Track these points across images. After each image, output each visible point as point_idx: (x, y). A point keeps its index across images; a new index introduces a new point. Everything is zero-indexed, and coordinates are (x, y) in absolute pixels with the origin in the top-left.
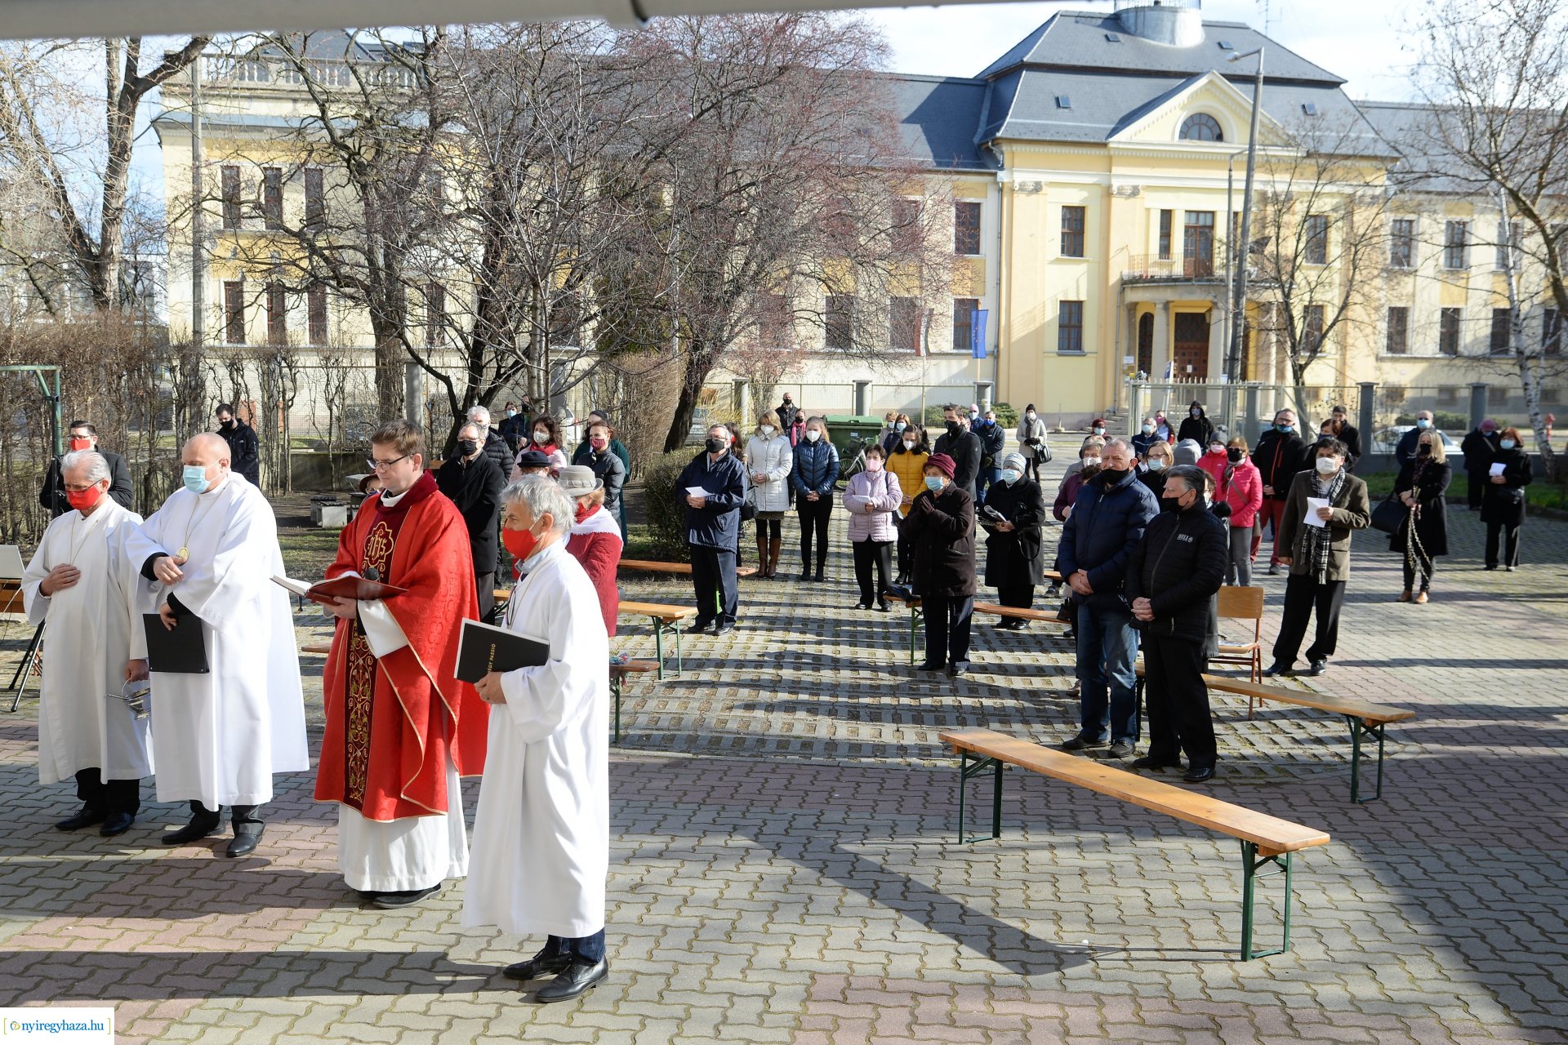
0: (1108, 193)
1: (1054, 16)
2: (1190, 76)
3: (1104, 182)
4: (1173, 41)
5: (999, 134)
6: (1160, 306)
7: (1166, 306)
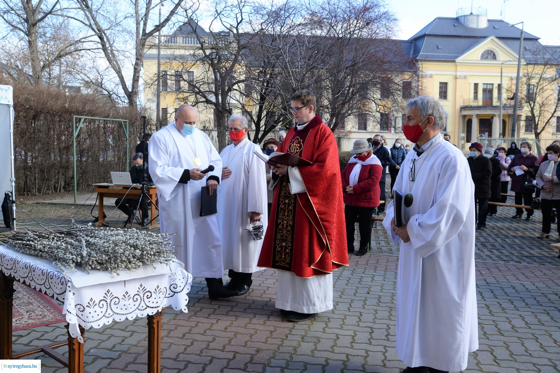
0: (456, 77)
1: (436, 19)
2: (485, 37)
3: (454, 73)
4: (478, 25)
5: (417, 58)
6: (474, 116)
7: (477, 116)
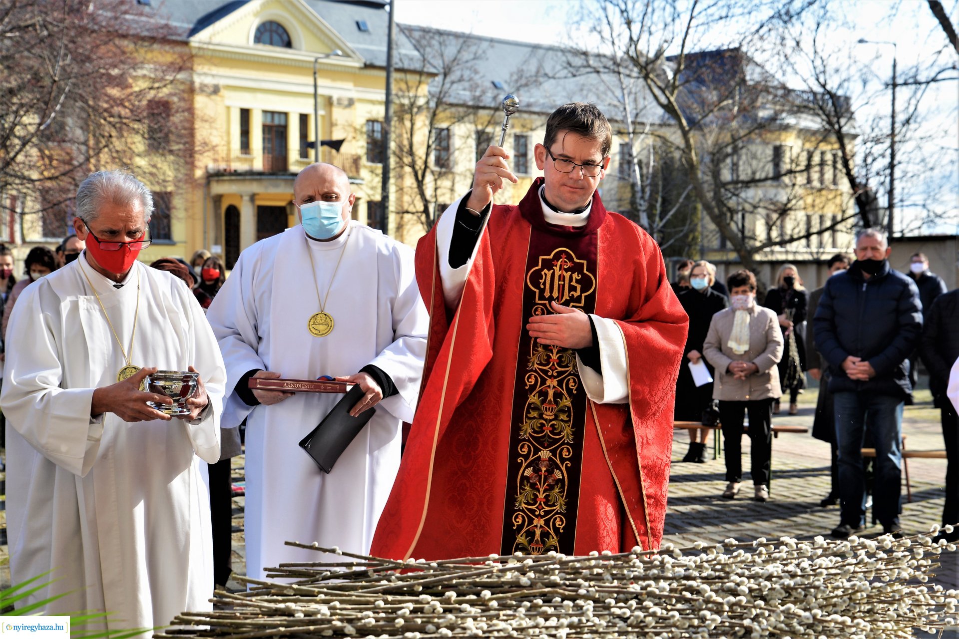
0: (191, 90)
3: (187, 79)
6: (246, 198)
7: (253, 198)
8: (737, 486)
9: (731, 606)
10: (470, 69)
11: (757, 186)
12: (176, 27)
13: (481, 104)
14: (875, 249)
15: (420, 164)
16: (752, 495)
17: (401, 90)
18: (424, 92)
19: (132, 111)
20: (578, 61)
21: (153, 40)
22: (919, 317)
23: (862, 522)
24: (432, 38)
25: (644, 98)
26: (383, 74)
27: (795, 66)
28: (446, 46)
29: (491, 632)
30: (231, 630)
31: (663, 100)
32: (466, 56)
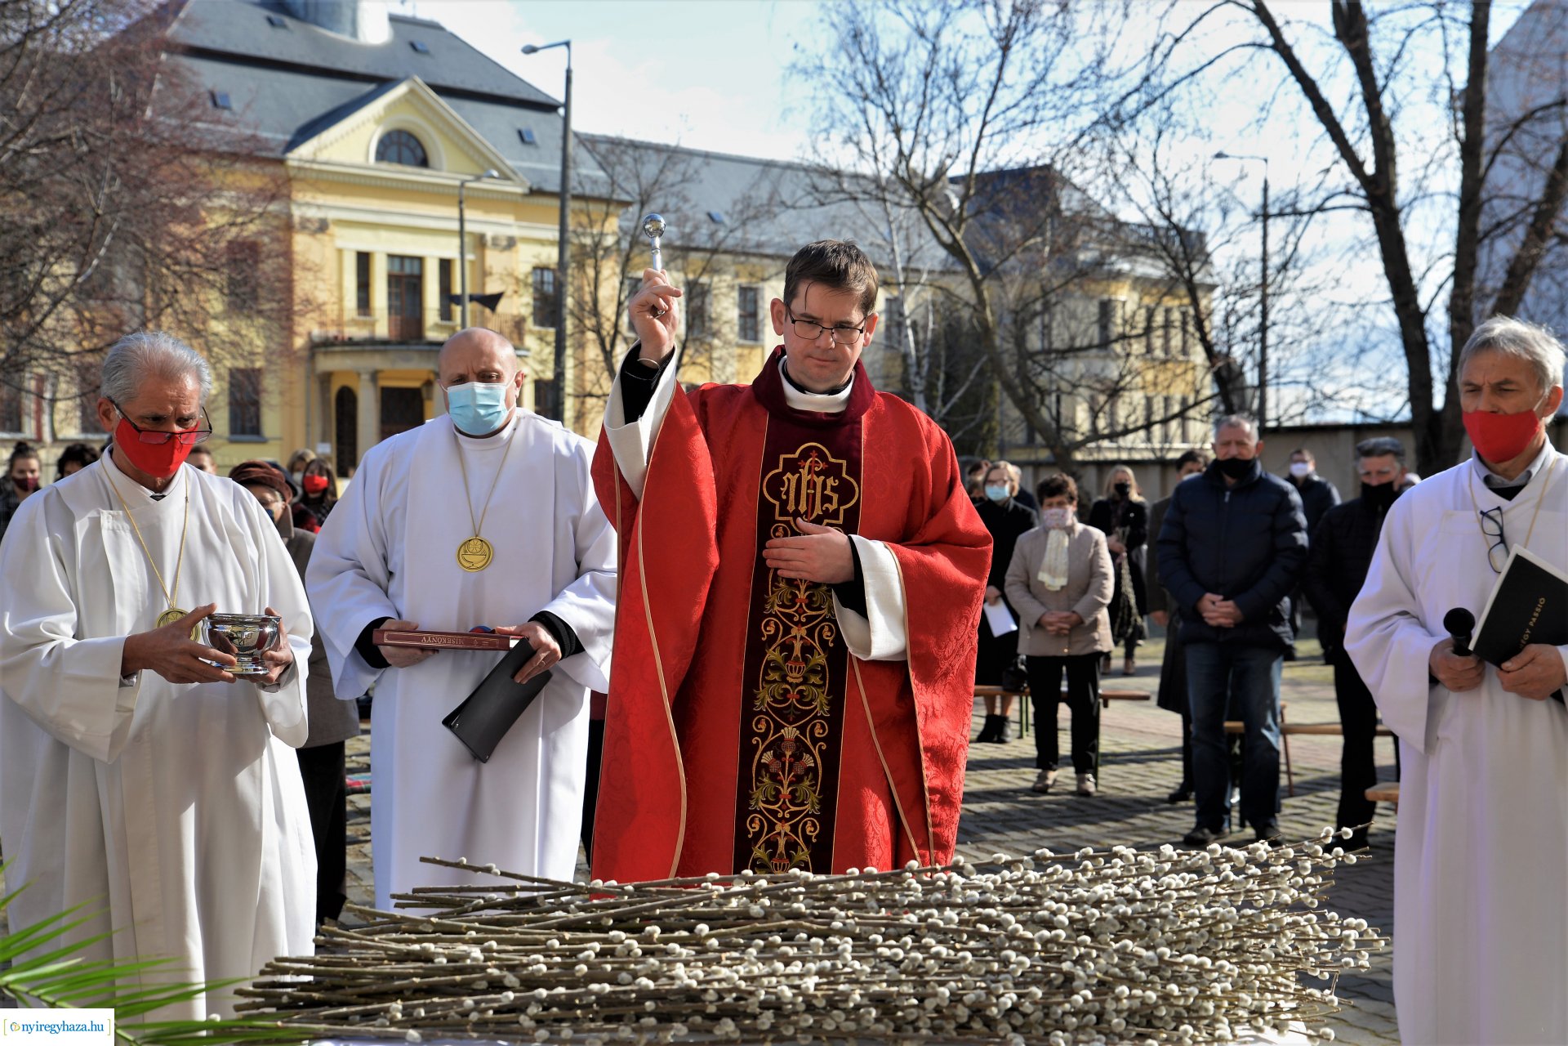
0: (289, 227)
2: (384, 83)
3: (282, 211)
4: (354, 34)
6: (365, 377)
7: (375, 376)
8: (1052, 775)
9: (1045, 942)
10: (677, 195)
11: (1076, 357)
12: (267, 140)
13: (693, 245)
14: (1241, 444)
15: (607, 327)
16: (1073, 788)
17: (580, 224)
18: (612, 228)
19: (205, 256)
20: (827, 184)
21: (234, 157)
22: (1302, 538)
23: (1226, 825)
24: (624, 152)
25: (920, 235)
26: (556, 203)
27: (1129, 191)
28: (643, 163)
29: (709, 982)
30: (344, 982)
31: (946, 237)
32: (671, 177)
